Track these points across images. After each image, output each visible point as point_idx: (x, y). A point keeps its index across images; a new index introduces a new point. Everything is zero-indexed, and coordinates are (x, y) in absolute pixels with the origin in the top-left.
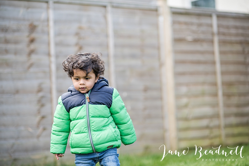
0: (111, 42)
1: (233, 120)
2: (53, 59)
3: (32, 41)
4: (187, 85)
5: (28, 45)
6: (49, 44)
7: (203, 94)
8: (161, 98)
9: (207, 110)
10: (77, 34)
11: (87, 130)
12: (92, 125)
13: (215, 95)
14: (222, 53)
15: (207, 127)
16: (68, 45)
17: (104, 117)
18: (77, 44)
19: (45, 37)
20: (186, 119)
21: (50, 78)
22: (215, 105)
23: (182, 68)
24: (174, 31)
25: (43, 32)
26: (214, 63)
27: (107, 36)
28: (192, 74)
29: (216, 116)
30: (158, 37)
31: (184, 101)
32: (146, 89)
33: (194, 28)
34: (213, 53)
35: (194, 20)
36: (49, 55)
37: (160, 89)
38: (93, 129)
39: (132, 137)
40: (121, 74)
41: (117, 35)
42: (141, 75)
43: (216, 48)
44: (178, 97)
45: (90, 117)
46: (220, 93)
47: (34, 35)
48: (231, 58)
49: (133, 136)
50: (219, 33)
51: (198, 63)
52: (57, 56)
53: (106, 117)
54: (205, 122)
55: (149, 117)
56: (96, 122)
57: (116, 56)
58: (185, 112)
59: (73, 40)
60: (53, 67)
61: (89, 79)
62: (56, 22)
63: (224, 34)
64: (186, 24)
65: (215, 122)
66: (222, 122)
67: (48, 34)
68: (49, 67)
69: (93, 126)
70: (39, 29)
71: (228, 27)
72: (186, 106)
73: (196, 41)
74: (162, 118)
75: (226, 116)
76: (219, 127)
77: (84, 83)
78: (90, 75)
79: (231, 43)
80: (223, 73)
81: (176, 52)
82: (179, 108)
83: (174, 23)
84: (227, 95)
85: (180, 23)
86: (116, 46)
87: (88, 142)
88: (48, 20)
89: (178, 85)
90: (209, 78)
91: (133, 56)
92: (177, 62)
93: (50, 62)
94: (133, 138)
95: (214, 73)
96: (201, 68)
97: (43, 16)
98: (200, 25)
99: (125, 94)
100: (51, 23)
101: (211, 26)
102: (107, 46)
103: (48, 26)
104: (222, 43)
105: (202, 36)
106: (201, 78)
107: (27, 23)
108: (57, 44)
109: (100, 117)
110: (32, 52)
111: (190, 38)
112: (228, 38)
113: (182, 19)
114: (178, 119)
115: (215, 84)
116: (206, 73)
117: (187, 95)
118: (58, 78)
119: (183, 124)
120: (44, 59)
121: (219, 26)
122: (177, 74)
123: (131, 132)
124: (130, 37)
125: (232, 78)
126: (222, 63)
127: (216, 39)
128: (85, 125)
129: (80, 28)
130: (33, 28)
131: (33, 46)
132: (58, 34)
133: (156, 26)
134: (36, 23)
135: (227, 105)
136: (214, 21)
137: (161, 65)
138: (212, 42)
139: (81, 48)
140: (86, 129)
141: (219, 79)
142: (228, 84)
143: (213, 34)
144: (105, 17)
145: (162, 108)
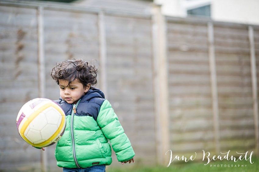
0: (103, 50)
1: (229, 133)
2: (42, 67)
3: (21, 48)
4: (182, 95)
5: (17, 52)
6: (38, 51)
7: (197, 106)
8: (153, 109)
9: (201, 122)
10: (68, 42)
11: (70, 143)
12: (76, 138)
13: (210, 107)
14: (218, 63)
15: (201, 140)
16: (57, 53)
17: (90, 130)
18: (67, 52)
19: (34, 45)
20: (179, 131)
21: (39, 86)
22: (209, 117)
23: (176, 79)
24: (169, 40)
25: (32, 39)
26: (209, 74)
27: (99, 44)
28: (186, 84)
29: (211, 128)
30: (151, 46)
31: (178, 112)
32: (139, 100)
33: (189, 37)
34: (208, 63)
35: (190, 29)
36: (38, 62)
37: (153, 100)
38: (77, 142)
39: (123, 154)
40: (112, 83)
41: (109, 43)
42: (134, 85)
43: (212, 58)
44: (171, 108)
45: (75, 129)
46: (215, 104)
47: (23, 42)
48: (227, 68)
49: (125, 152)
50: (215, 43)
51: (193, 73)
52: (47, 64)
53: (93, 130)
54: (199, 135)
55: (141, 128)
56: (80, 134)
57: (108, 65)
58: (179, 124)
59: (63, 48)
60: (42, 76)
61: (74, 89)
62: (46, 29)
63: (220, 44)
64: (182, 33)
65: (210, 135)
66: (217, 134)
67: (37, 41)
68: (38, 75)
69: (77, 140)
70: (28, 35)
71: (224, 37)
72: (180, 118)
73: (191, 51)
74: (155, 129)
75: (222, 128)
76: (213, 140)
77: (68, 93)
78: (75, 85)
79: (227, 53)
80: (219, 84)
81: (171, 62)
82: (173, 119)
83: (169, 32)
84: (223, 108)
85: (174, 32)
86: (108, 54)
87: (71, 156)
88: (37, 27)
89: (171, 96)
90: (204, 90)
91: (126, 66)
92: (171, 73)
93: (39, 70)
94: (125, 154)
95: (209, 84)
96: (195, 79)
97: (33, 22)
98: (195, 34)
99: (117, 105)
100: (41, 30)
101: (206, 35)
102: (99, 55)
103: (37, 32)
104: (219, 53)
105: (197, 46)
106: (196, 90)
107: (16, 30)
108: (47, 52)
109: (85, 129)
110: (20, 60)
111: (184, 47)
112: (224, 48)
113: (177, 28)
114: (172, 131)
115: (209, 96)
116: (201, 84)
117: (181, 107)
118: (47, 86)
119: (176, 137)
120: (33, 67)
121: (215, 36)
122: (171, 85)
123: (122, 148)
124: (122, 45)
125: (228, 90)
126: (219, 74)
127: (212, 49)
128: (69, 137)
129: (71, 36)
130: (21, 35)
131: (21, 54)
132: (48, 41)
133: (150, 34)
134: (25, 30)
135: (222, 118)
136: (211, 31)
137: (155, 75)
138: (207, 52)
139: (71, 56)
140: (70, 141)
141: (214, 90)
142: (223, 96)
143: (208, 44)
144: (97, 25)
145: (154, 119)
